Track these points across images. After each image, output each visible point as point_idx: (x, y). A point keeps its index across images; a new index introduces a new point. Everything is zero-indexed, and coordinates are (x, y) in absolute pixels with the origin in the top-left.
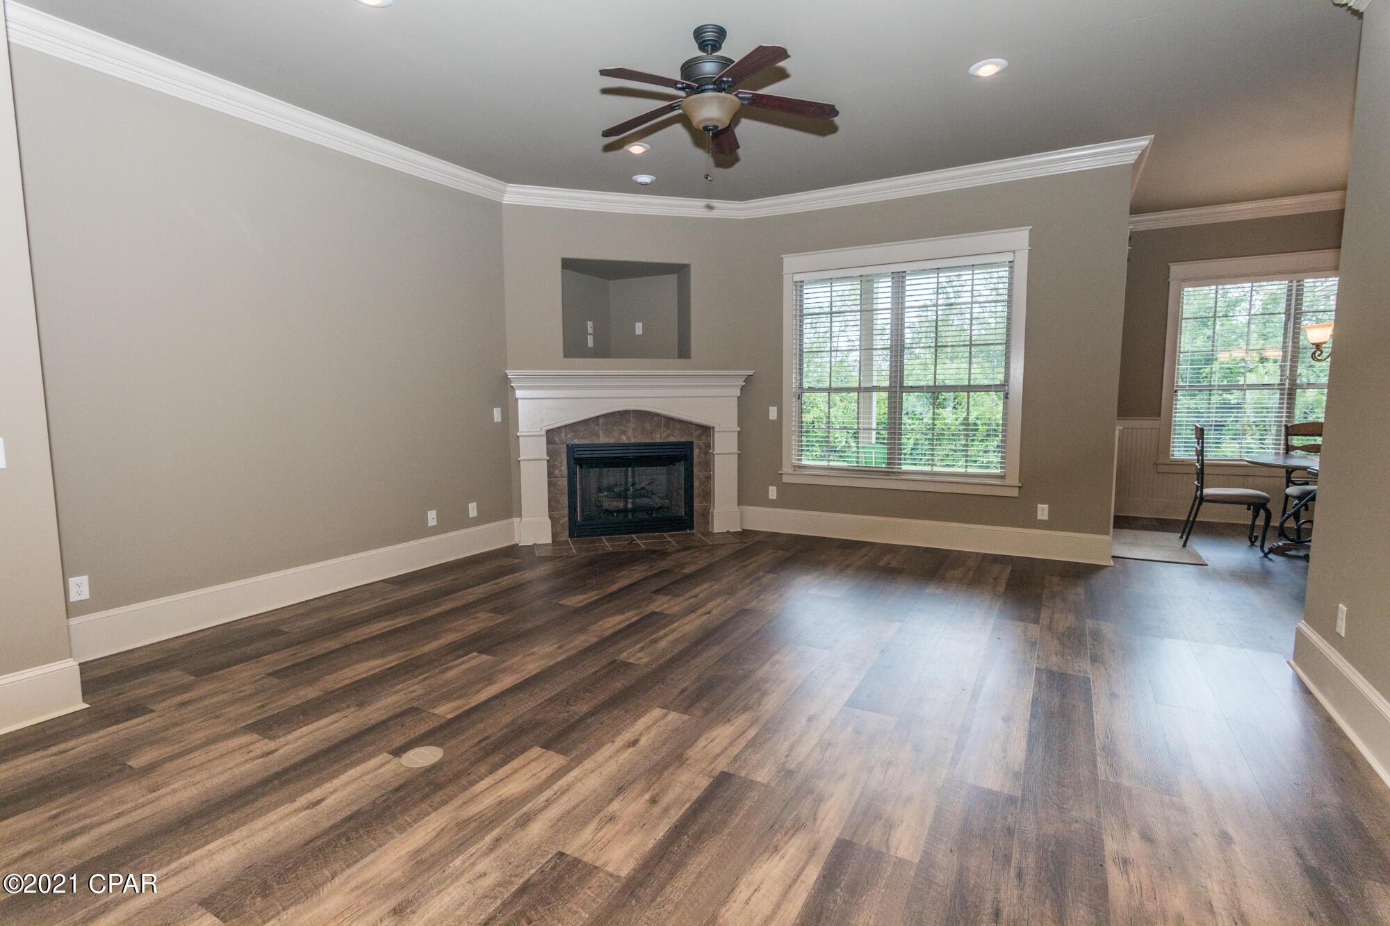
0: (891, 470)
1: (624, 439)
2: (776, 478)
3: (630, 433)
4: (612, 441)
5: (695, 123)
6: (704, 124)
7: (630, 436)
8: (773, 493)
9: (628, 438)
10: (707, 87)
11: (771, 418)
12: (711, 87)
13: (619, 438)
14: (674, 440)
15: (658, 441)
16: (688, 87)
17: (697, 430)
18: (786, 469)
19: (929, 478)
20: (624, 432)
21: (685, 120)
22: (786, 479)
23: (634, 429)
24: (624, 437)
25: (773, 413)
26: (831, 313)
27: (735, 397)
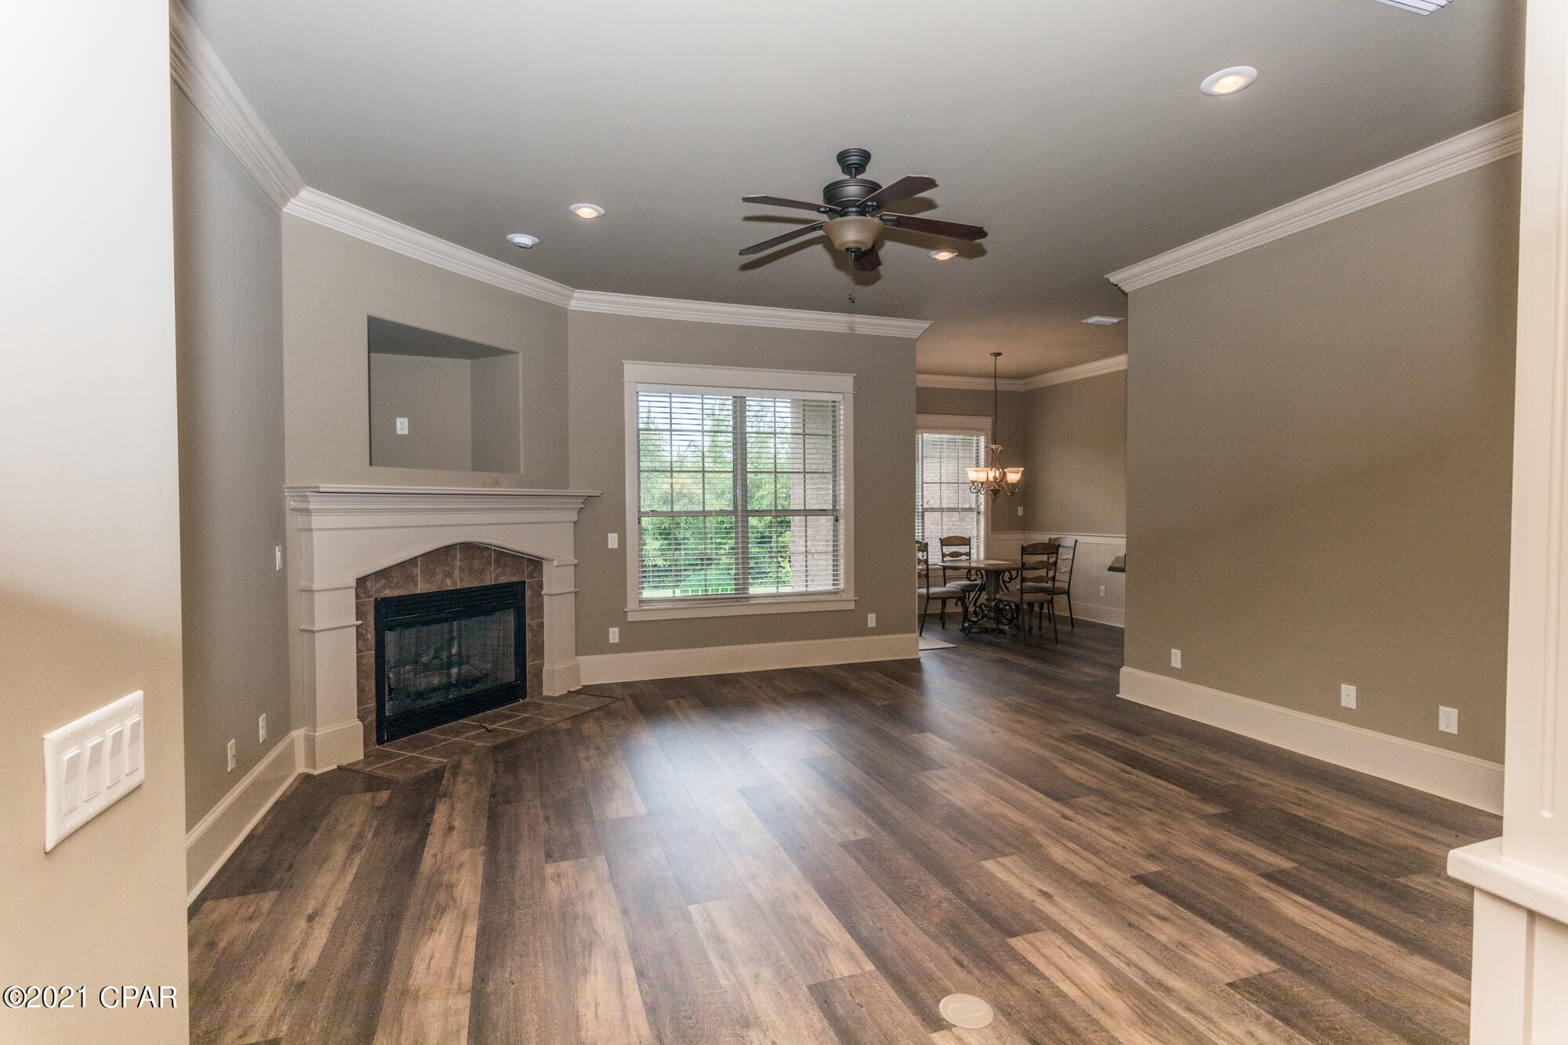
0: (741, 596)
1: (449, 585)
2: (619, 616)
3: (457, 573)
4: (434, 589)
5: (837, 244)
6: (846, 246)
7: (457, 580)
8: (614, 635)
9: (454, 583)
10: (850, 209)
11: (610, 547)
12: (854, 209)
13: (442, 582)
14: (506, 581)
15: (488, 583)
16: (831, 210)
17: (530, 566)
18: (631, 605)
19: (774, 600)
20: (449, 575)
21: (827, 242)
22: (631, 618)
23: (461, 569)
24: (449, 582)
25: (613, 541)
26: (671, 430)
27: (570, 522)
